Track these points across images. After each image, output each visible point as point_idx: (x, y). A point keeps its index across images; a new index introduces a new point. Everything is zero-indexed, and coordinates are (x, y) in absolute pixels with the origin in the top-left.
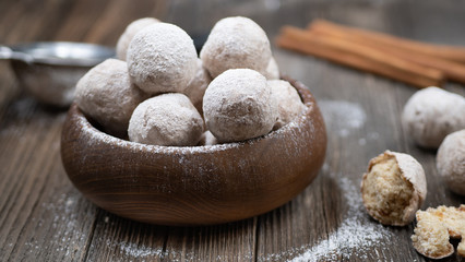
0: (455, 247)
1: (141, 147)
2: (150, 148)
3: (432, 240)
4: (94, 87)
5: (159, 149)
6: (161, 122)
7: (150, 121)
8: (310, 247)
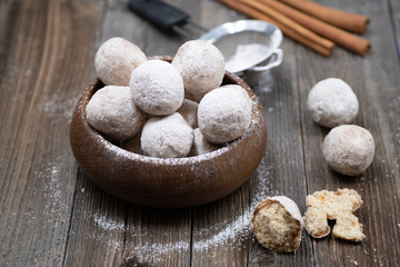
0: (332, 229)
1: (161, 161)
2: (167, 161)
3: (316, 223)
4: (108, 114)
5: (175, 161)
6: (174, 142)
7: (166, 142)
8: (230, 222)
